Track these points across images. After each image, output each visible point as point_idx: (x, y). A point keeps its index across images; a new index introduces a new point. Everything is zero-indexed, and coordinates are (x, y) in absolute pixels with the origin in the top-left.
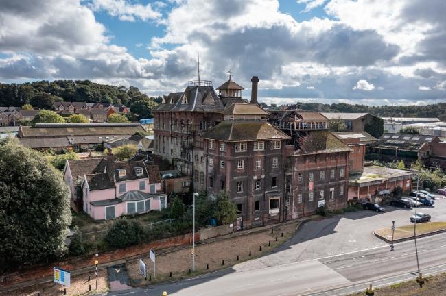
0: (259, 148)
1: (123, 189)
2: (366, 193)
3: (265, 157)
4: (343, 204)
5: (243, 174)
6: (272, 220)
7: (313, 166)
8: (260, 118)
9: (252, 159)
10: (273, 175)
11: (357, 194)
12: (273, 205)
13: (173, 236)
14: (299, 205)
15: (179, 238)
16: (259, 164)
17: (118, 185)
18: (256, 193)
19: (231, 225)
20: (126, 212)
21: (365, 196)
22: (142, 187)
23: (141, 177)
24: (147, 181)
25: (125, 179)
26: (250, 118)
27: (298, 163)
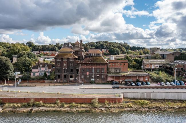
0: (65, 60)
1: (40, 70)
2: (119, 80)
3: (68, 63)
4: (104, 81)
5: (59, 67)
6: (71, 82)
7: (88, 67)
8: (70, 52)
9: (63, 63)
10: (71, 68)
11: (113, 79)
12: (71, 77)
13: (37, 80)
14: (82, 79)
15: (39, 81)
16: (65, 65)
17: (39, 68)
18: (64, 73)
19: (56, 81)
20: (39, 75)
21: (118, 80)
22: (46, 70)
23: (46, 67)
24: (47, 68)
25: (41, 67)
26: (66, 52)
27: (81, 66)
